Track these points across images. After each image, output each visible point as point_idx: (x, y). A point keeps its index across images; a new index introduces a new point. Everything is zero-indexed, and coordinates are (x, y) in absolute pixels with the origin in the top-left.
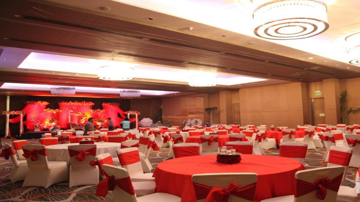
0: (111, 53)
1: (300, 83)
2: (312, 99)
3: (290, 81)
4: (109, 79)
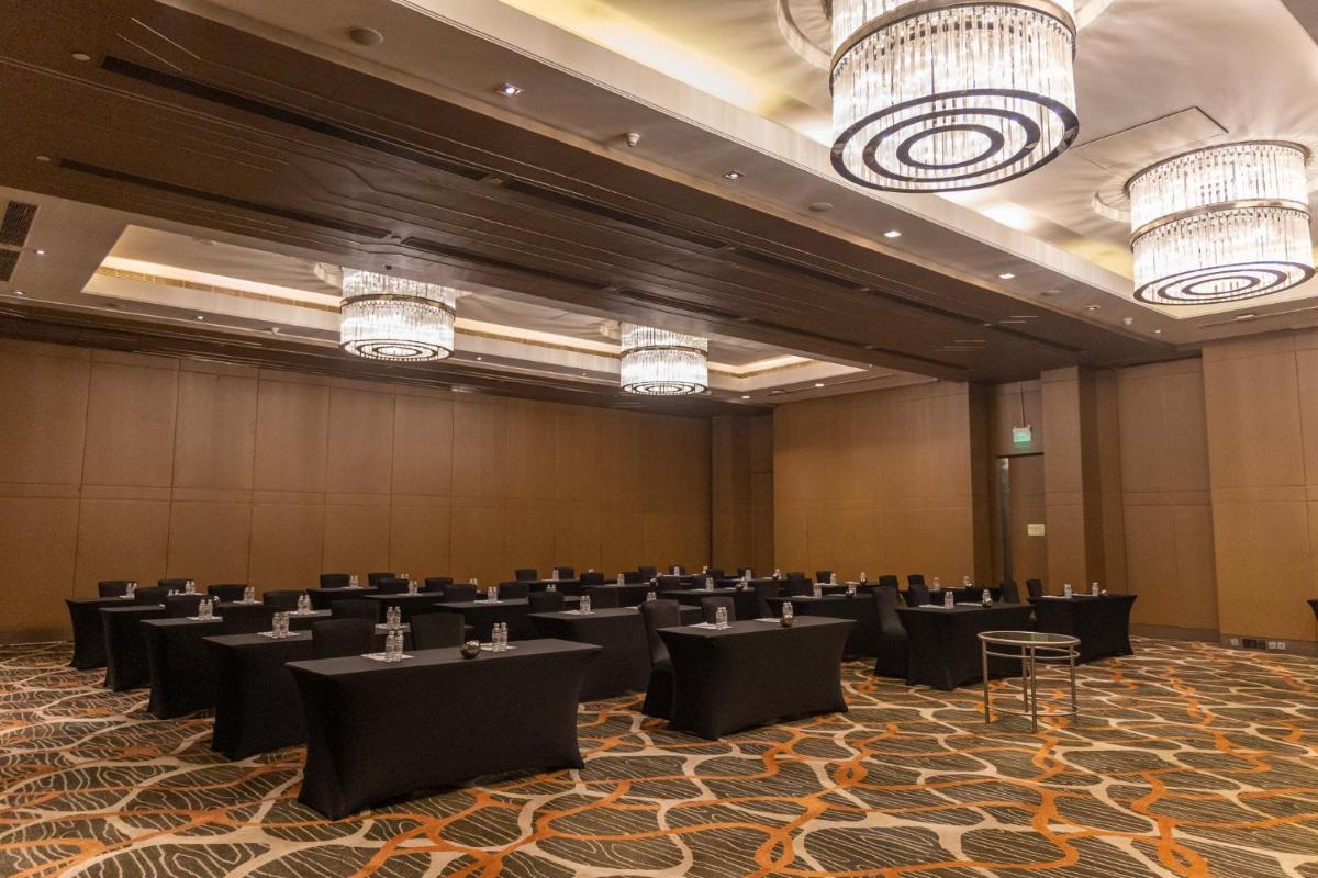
0: (382, 240)
1: (966, 386)
2: (1005, 457)
3: (935, 379)
4: (375, 354)
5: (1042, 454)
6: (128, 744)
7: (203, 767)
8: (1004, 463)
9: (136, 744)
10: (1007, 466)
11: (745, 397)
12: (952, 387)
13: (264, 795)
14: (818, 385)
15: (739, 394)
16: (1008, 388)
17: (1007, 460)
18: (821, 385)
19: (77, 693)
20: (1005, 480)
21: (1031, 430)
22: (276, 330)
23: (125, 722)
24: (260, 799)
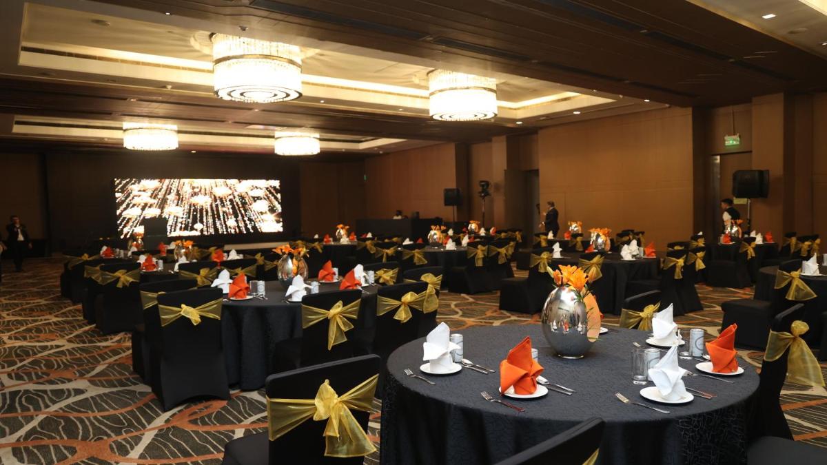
1: (689, 111)
2: (718, 155)
3: (667, 105)
4: (242, 97)
5: (751, 152)
6: (56, 367)
7: (107, 390)
8: (717, 159)
9: (62, 366)
10: (718, 161)
11: (518, 123)
12: (678, 111)
13: (149, 423)
14: (575, 113)
15: (515, 120)
16: (722, 110)
17: (718, 157)
18: (578, 113)
19: (41, 320)
20: (717, 170)
21: (740, 137)
22: (169, 87)
23: (63, 346)
24: (144, 427)
